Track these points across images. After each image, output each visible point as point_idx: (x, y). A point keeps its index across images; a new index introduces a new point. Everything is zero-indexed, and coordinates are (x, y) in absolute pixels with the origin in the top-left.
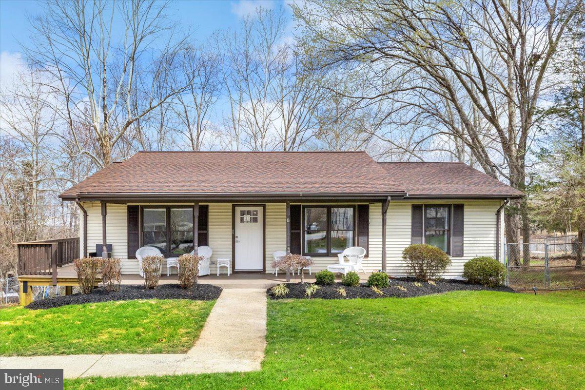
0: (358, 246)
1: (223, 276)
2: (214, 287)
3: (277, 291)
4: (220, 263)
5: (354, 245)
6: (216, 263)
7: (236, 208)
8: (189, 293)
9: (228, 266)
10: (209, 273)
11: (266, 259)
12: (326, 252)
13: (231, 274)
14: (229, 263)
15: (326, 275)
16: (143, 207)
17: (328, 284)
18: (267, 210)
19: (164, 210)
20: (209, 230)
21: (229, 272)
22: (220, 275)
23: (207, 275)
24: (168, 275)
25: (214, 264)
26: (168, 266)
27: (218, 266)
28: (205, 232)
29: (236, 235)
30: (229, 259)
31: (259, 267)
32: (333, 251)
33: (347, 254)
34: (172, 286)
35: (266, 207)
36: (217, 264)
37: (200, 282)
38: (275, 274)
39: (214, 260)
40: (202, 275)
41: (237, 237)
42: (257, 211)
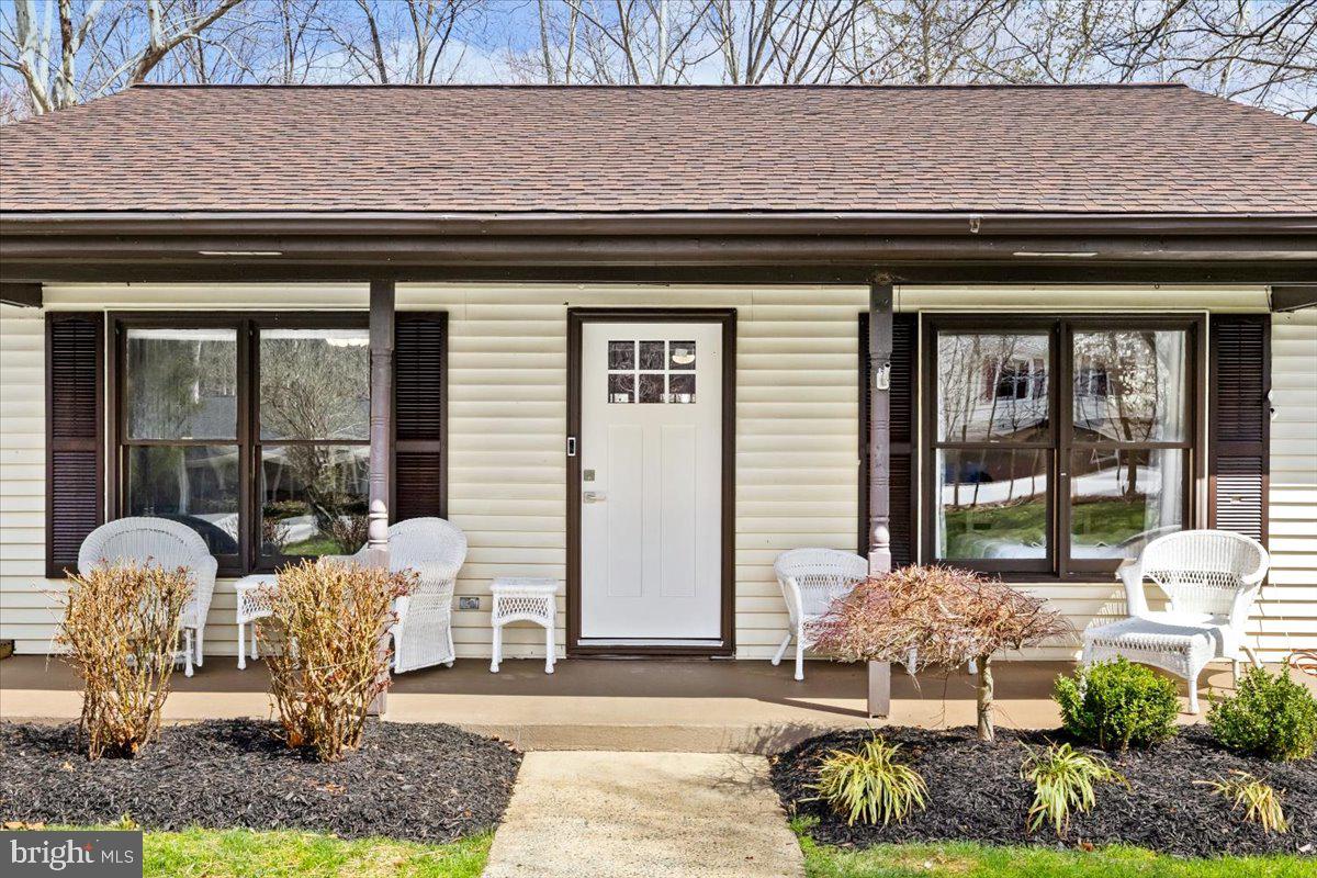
0: (1212, 525)
1: (522, 674)
2: (474, 742)
3: (855, 790)
4: (509, 605)
5: (1188, 520)
6: (483, 602)
7: (587, 327)
8: (329, 788)
9: (547, 622)
10: (449, 659)
11: (740, 588)
12: (1040, 553)
13: (559, 662)
14: (551, 607)
15: (1131, 694)
16: (122, 321)
17: (1138, 744)
18: (741, 341)
19: (230, 336)
20: (452, 438)
21: (553, 651)
22: (506, 663)
23: (442, 667)
24: (242, 664)
25: (474, 607)
26: (242, 619)
27: (498, 621)
28: (429, 446)
29: (585, 466)
30: (552, 588)
31: (706, 629)
32: (1080, 552)
33: (1157, 568)
34: (242, 735)
35: (740, 324)
36: (490, 610)
37: (400, 708)
38: (788, 664)
39: (472, 588)
40: (413, 666)
41: (591, 475)
42: (689, 345)
